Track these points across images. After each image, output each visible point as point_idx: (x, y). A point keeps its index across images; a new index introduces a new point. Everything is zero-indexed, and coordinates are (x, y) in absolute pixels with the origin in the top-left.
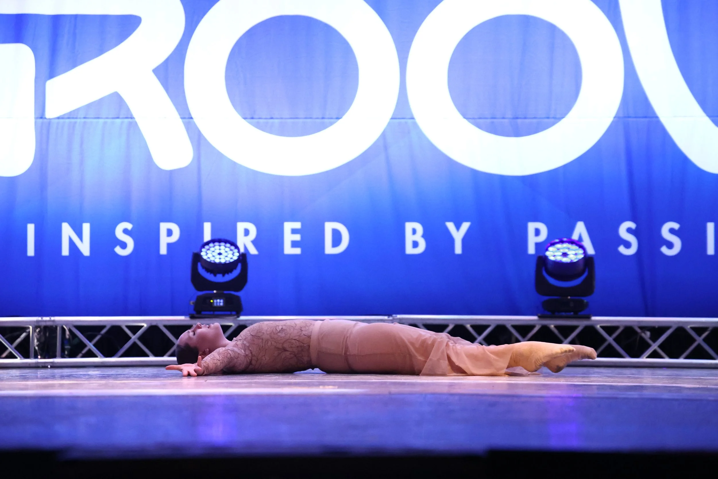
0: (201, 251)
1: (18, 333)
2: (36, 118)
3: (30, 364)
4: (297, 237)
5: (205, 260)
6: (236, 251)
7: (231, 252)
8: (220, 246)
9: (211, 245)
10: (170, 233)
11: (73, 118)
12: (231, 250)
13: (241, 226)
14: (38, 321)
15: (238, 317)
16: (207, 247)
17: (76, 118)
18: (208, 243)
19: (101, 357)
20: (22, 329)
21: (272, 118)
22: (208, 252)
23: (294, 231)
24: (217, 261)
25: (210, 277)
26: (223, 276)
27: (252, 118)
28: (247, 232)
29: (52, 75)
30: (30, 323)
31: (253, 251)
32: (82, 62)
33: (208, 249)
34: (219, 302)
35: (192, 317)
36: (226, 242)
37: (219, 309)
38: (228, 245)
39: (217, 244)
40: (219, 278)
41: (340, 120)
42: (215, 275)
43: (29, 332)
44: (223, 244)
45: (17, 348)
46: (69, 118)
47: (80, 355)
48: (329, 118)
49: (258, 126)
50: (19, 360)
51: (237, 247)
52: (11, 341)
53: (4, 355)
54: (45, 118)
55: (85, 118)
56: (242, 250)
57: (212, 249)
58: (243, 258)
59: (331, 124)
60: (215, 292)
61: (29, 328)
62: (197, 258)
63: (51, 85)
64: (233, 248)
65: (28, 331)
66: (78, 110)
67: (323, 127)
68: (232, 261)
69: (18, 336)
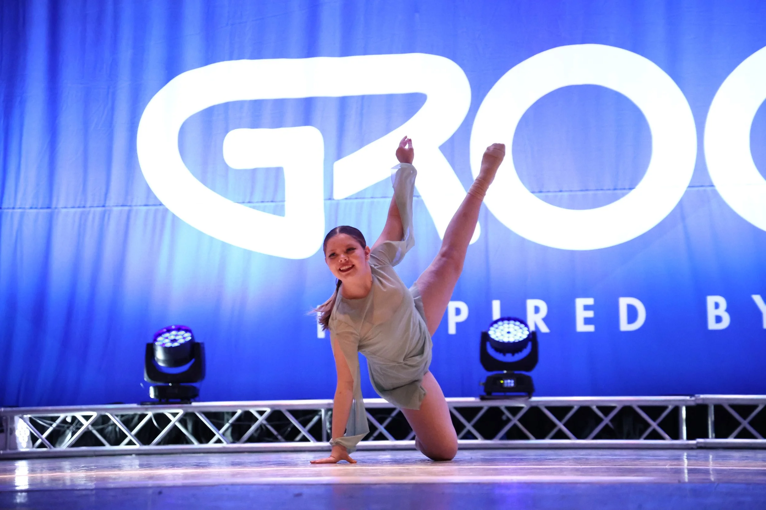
0: (489, 330)
1: (310, 416)
2: (325, 200)
3: (322, 447)
4: (590, 314)
5: (493, 340)
6: (526, 329)
7: (521, 330)
8: (509, 324)
9: (500, 323)
10: (458, 312)
11: (360, 198)
12: (521, 328)
13: (531, 304)
14: (329, 404)
15: (530, 398)
16: (495, 326)
17: (364, 198)
18: (496, 322)
19: (392, 440)
20: (315, 412)
21: (561, 191)
22: (497, 330)
23: (587, 308)
24: (506, 340)
25: (499, 357)
26: (513, 355)
27: (541, 192)
28: (537, 310)
29: (339, 155)
30: (322, 405)
31: (544, 329)
32: (369, 141)
33: (497, 328)
34: (510, 383)
35: (483, 398)
36: (515, 320)
37: (510, 389)
38: (518, 323)
39: (506, 322)
40: (509, 358)
41: (633, 191)
42: (504, 355)
43: (321, 415)
44: (512, 322)
45: (310, 432)
46: (356, 198)
47: (372, 438)
48: (621, 189)
49: (547, 200)
50: (312, 444)
51: (526, 325)
52: (304, 425)
53: (298, 438)
54: (333, 199)
55: (372, 198)
56: (532, 328)
57: (501, 327)
58: (533, 337)
59: (624, 195)
60: (505, 372)
61: (320, 411)
62: (485, 337)
63: (339, 166)
64: (522, 326)
65: (320, 413)
66: (365, 190)
67: (615, 198)
68: (521, 339)
69: (310, 420)
